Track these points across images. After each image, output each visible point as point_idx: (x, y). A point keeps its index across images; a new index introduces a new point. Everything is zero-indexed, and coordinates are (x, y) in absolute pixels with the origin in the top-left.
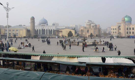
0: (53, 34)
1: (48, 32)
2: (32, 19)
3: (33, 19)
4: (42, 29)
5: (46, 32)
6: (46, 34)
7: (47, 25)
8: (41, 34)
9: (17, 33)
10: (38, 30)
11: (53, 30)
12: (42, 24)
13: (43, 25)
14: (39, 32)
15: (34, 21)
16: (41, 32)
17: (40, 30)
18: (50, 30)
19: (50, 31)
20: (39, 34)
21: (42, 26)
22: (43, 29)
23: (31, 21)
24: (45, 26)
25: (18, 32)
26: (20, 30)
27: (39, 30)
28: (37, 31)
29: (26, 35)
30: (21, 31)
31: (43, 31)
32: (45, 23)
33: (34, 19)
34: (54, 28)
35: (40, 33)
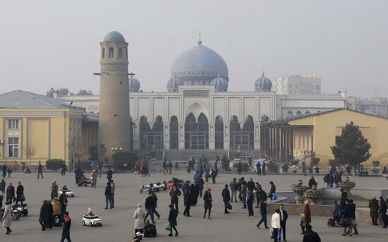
0: (257, 146)
1: (227, 131)
2: (111, 50)
3: (116, 48)
4: (190, 117)
5: (212, 132)
6: (212, 146)
7: (223, 88)
8: (181, 145)
9: (10, 139)
10: (159, 118)
11: (257, 122)
12: (193, 79)
13: (196, 87)
14: (167, 132)
15: (127, 64)
16: (182, 132)
17: (174, 119)
18: (242, 121)
19: (242, 131)
20: (167, 145)
21: (188, 94)
22: (197, 115)
23: (106, 60)
24: (205, 94)
25: (16, 134)
26: (29, 119)
27: (166, 122)
28: (156, 125)
29: (73, 156)
30: (39, 129)
31: (196, 125)
32: (206, 79)
33: (120, 50)
34: (264, 109)
35: (174, 144)
